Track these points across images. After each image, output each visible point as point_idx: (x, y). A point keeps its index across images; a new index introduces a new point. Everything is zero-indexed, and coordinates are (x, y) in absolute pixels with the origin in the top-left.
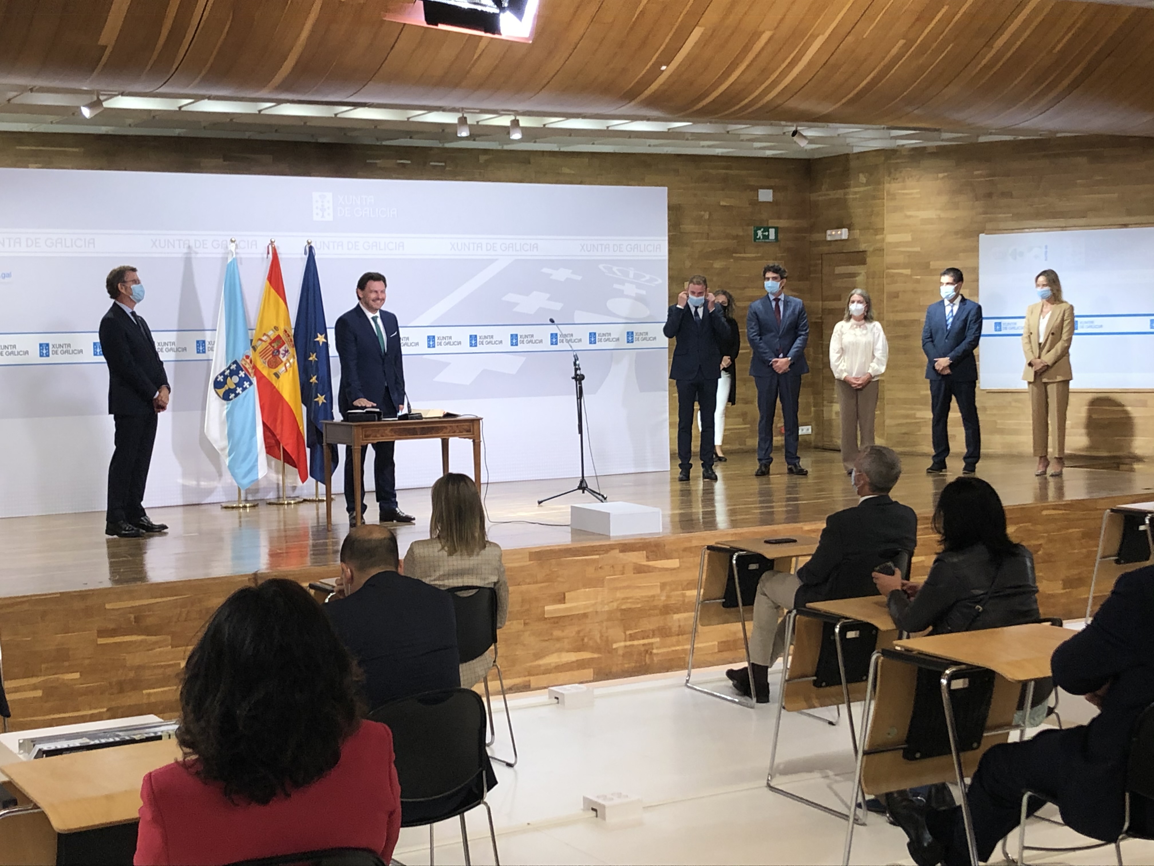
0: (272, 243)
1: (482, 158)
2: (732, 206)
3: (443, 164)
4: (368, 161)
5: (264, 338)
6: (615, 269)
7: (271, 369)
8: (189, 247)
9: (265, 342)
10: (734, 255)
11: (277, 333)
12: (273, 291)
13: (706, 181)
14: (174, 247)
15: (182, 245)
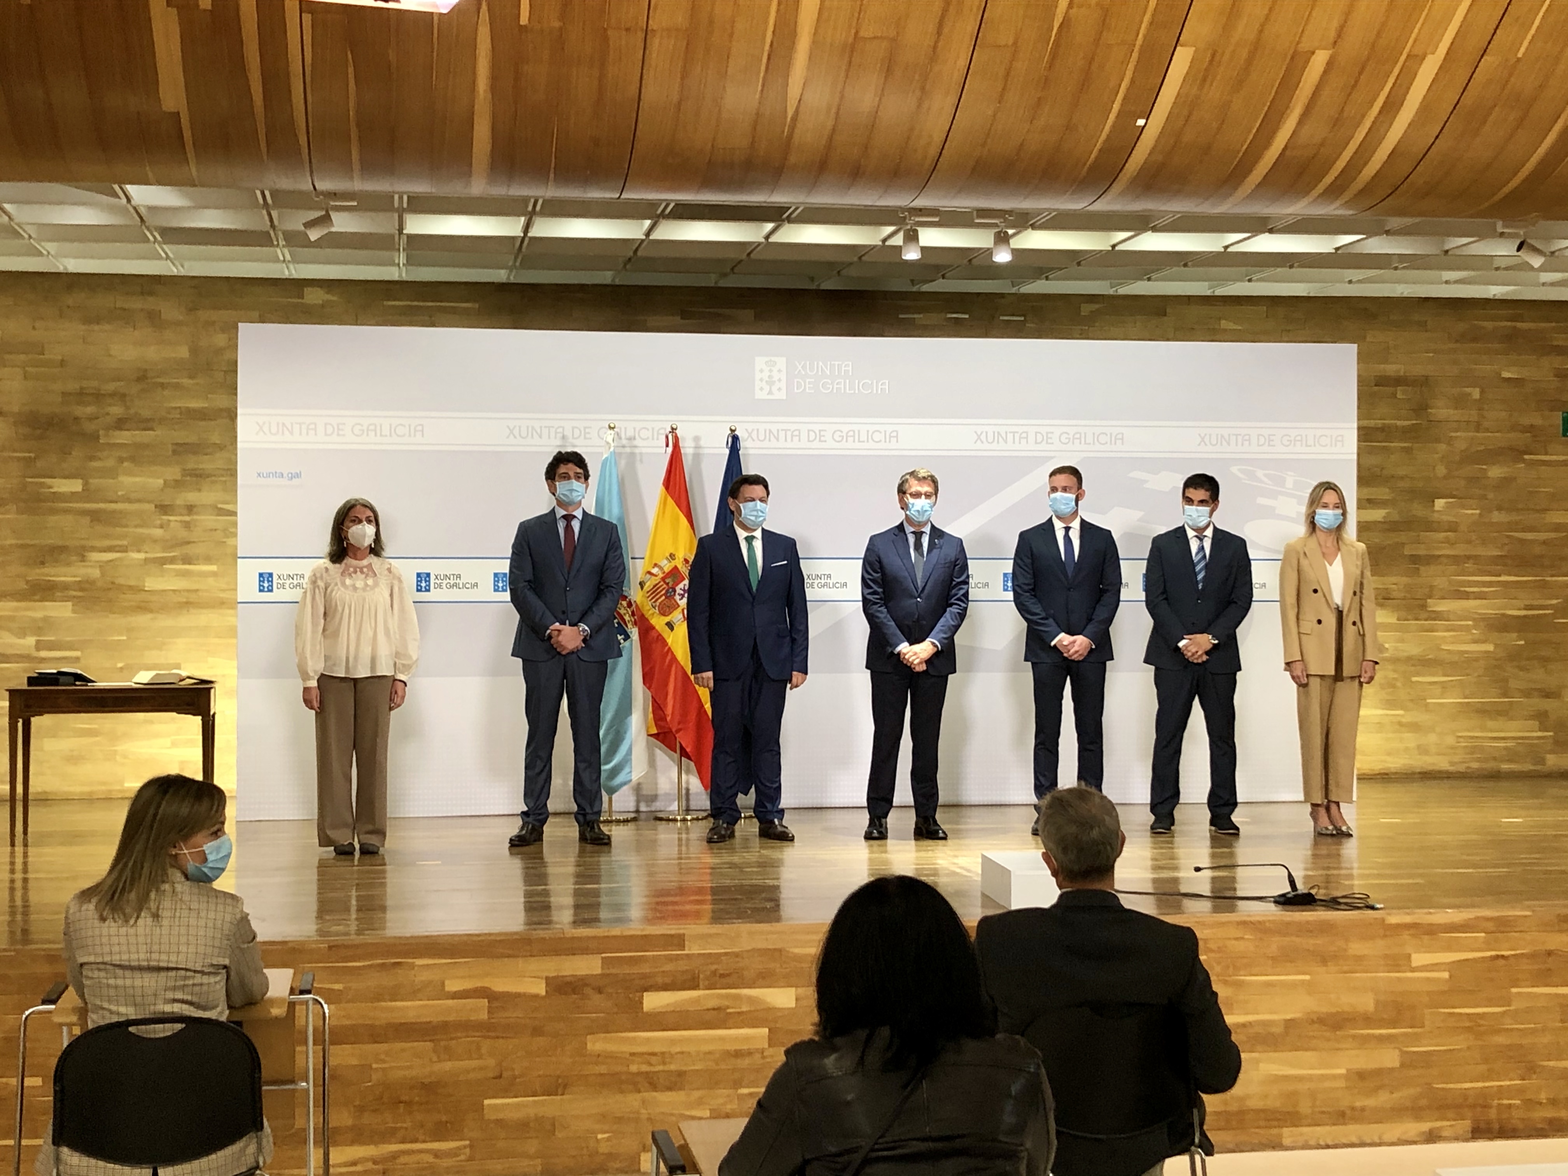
0: (673, 430)
1: (1086, 309)
2: (1523, 379)
3: (1022, 319)
4: (901, 316)
5: (655, 571)
6: (1260, 473)
7: (663, 617)
8: (564, 437)
9: (656, 576)
10: (1526, 457)
11: (673, 563)
12: (670, 502)
13: (1475, 340)
14: (540, 437)
15: (552, 435)
